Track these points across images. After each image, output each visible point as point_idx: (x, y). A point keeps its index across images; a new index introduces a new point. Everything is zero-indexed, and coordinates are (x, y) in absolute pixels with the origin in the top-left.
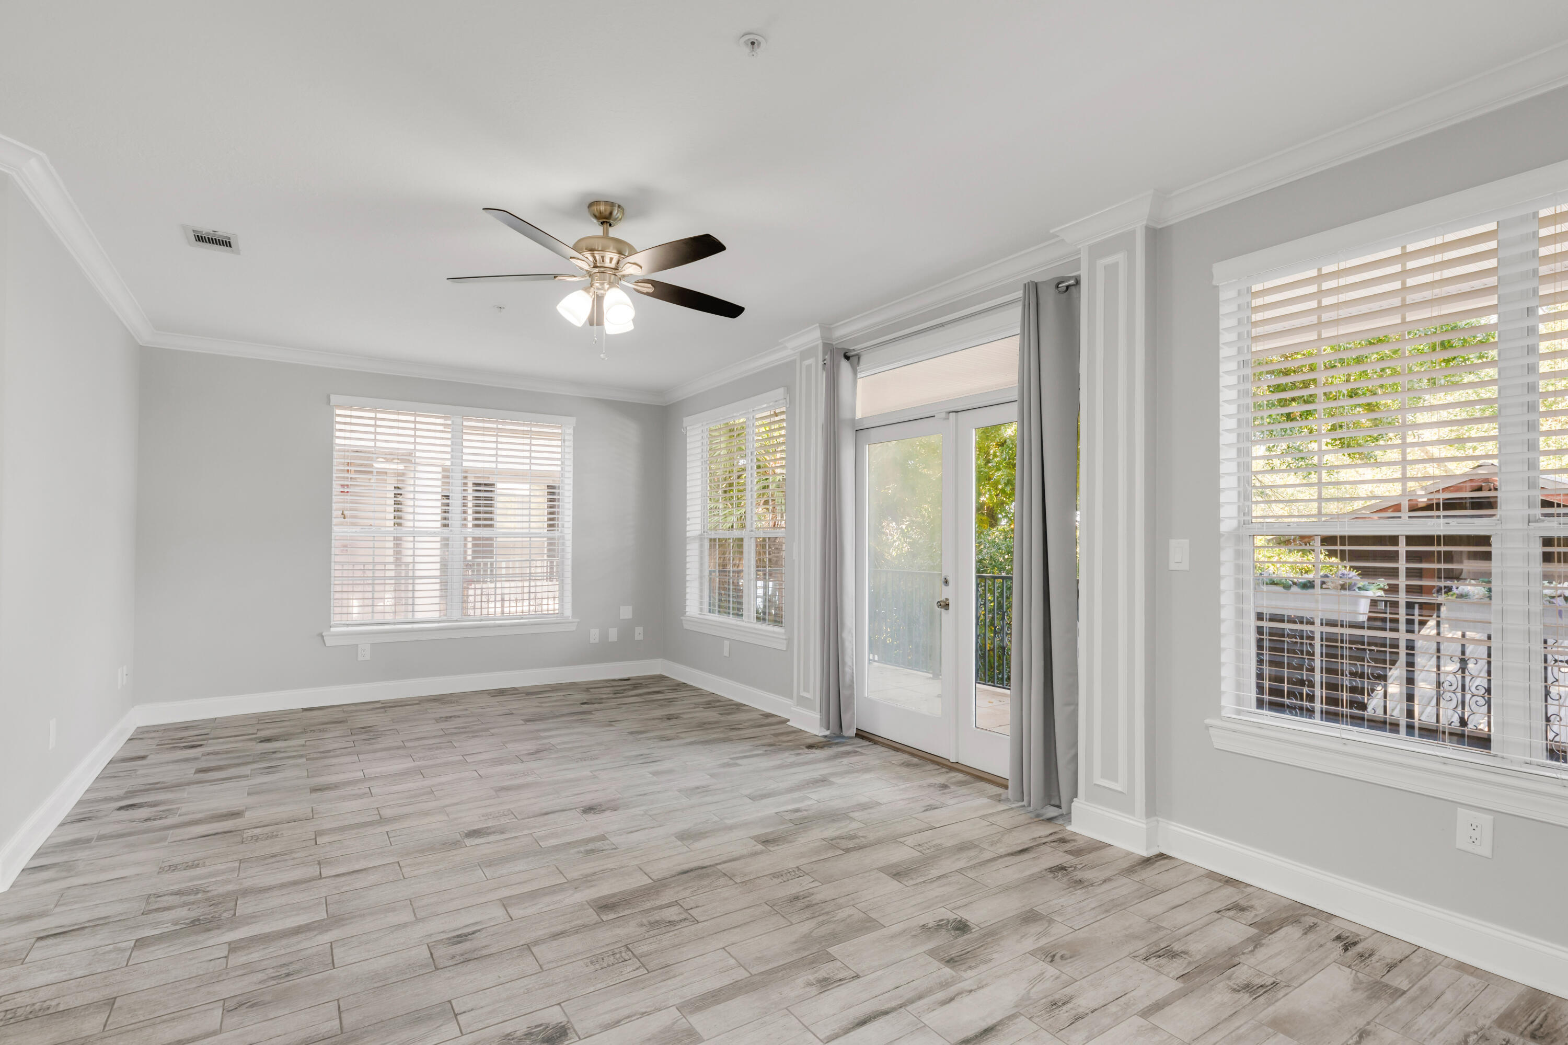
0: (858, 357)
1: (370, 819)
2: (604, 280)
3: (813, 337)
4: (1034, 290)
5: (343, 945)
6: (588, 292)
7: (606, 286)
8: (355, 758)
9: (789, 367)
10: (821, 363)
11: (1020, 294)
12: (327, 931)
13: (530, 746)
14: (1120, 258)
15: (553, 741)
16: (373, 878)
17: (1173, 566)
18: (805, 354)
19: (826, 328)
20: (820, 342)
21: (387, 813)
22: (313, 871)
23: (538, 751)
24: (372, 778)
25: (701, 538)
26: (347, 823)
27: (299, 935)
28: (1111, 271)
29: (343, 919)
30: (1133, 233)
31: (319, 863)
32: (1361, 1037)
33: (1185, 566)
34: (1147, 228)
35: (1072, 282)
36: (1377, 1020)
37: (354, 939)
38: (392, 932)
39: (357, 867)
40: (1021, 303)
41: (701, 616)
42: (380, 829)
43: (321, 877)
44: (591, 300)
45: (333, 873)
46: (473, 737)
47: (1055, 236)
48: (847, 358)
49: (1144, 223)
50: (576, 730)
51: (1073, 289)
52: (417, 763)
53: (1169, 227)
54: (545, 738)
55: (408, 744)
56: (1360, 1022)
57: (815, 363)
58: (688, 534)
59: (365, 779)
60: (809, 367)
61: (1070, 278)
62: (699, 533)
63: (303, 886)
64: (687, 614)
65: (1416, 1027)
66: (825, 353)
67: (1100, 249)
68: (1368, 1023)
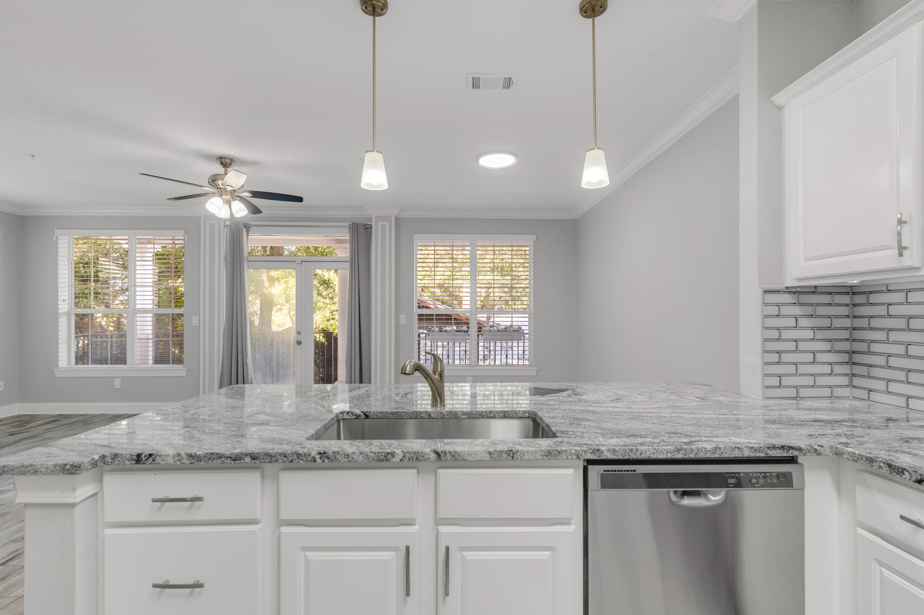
4: (356, 225)
10: (223, 225)
11: (350, 224)
14: (386, 223)
17: (400, 323)
25: (68, 314)
28: (383, 227)
30: (391, 217)
33: (404, 323)
34: (395, 217)
35: (369, 226)
40: (349, 228)
41: (69, 367)
48: (245, 227)
49: (396, 214)
51: (369, 229)
57: (218, 223)
58: (60, 311)
60: (212, 224)
62: (67, 310)
64: (59, 366)
67: (379, 218)
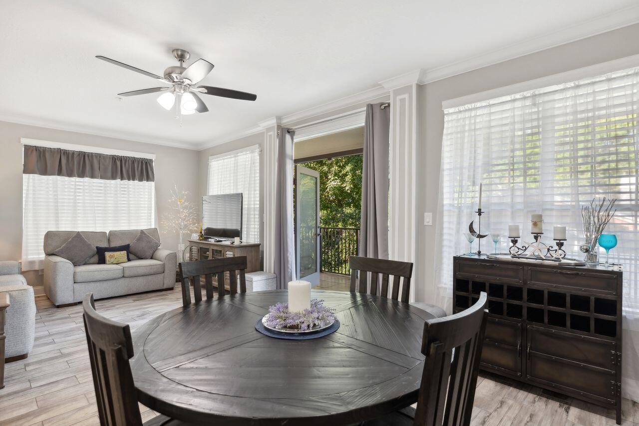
0: (294, 132)
1: (56, 355)
2: (181, 88)
3: (273, 122)
4: (371, 107)
5: (50, 422)
6: (173, 93)
7: (182, 91)
8: (43, 325)
9: (261, 135)
10: (276, 134)
11: (365, 109)
12: (38, 416)
13: (138, 313)
14: (406, 96)
15: (150, 310)
16: (61, 386)
17: (426, 224)
18: (269, 129)
19: (279, 118)
20: (276, 125)
21: (65, 351)
22: (27, 385)
23: (143, 315)
24: (54, 334)
26: (43, 358)
27: (23, 420)
28: (403, 101)
29: (48, 409)
30: (411, 86)
31: (29, 381)
32: (501, 403)
34: (417, 85)
35: (387, 105)
36: (506, 397)
37: (55, 418)
38: (77, 412)
39: (51, 381)
40: (365, 112)
42: (61, 360)
43: (31, 388)
44: (174, 97)
45: (38, 385)
46: (107, 310)
47: (379, 85)
48: (289, 132)
49: (416, 82)
50: (160, 304)
51: (387, 108)
52: (78, 325)
53: (425, 85)
54: (147, 308)
55: (71, 316)
56: (500, 398)
57: (274, 133)
59: (50, 335)
60: (270, 136)
61: (386, 103)
63: (21, 394)
65: (518, 398)
66: (278, 130)
67: (397, 92)
68: (503, 398)
